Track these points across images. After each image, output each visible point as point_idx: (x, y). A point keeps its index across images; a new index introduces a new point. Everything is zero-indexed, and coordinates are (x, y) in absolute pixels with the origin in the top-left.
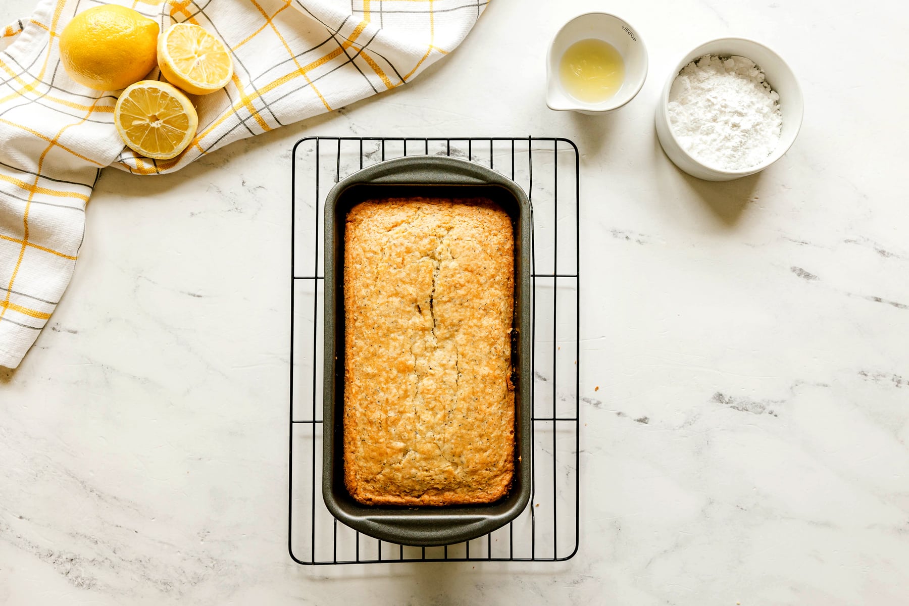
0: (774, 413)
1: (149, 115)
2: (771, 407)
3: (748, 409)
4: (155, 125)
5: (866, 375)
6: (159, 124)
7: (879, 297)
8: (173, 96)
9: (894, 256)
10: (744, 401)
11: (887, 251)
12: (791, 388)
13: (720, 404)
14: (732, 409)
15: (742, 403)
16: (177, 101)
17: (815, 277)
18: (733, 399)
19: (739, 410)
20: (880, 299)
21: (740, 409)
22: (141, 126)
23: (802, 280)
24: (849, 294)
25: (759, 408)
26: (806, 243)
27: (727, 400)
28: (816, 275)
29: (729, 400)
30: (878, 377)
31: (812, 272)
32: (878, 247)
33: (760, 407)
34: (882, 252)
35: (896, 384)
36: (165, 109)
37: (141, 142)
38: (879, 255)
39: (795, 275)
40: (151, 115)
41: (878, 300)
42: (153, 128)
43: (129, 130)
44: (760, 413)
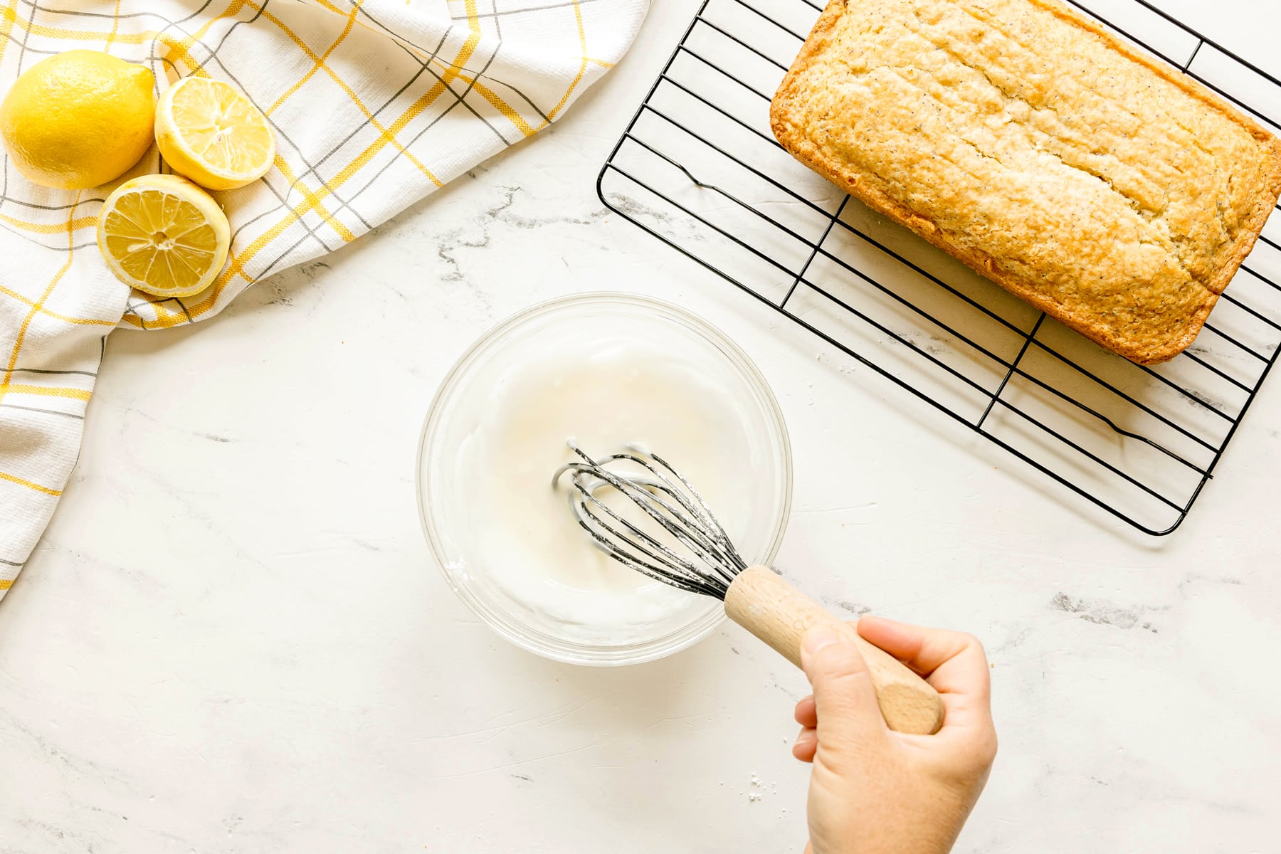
0: (1152, 627)
1: (152, 234)
2: (1147, 617)
3: (1109, 620)
4: (162, 247)
6: (170, 246)
8: (184, 200)
10: (1103, 608)
12: (1180, 586)
13: (1064, 612)
14: (1083, 620)
15: (1100, 611)
16: (193, 207)
18: (1084, 604)
19: (1094, 622)
21: (1097, 620)
22: (144, 251)
25: (1128, 619)
27: (1075, 605)
29: (1079, 605)
33: (1129, 617)
36: (174, 221)
37: (146, 276)
40: (155, 233)
42: (162, 252)
43: (125, 260)
44: (1130, 627)
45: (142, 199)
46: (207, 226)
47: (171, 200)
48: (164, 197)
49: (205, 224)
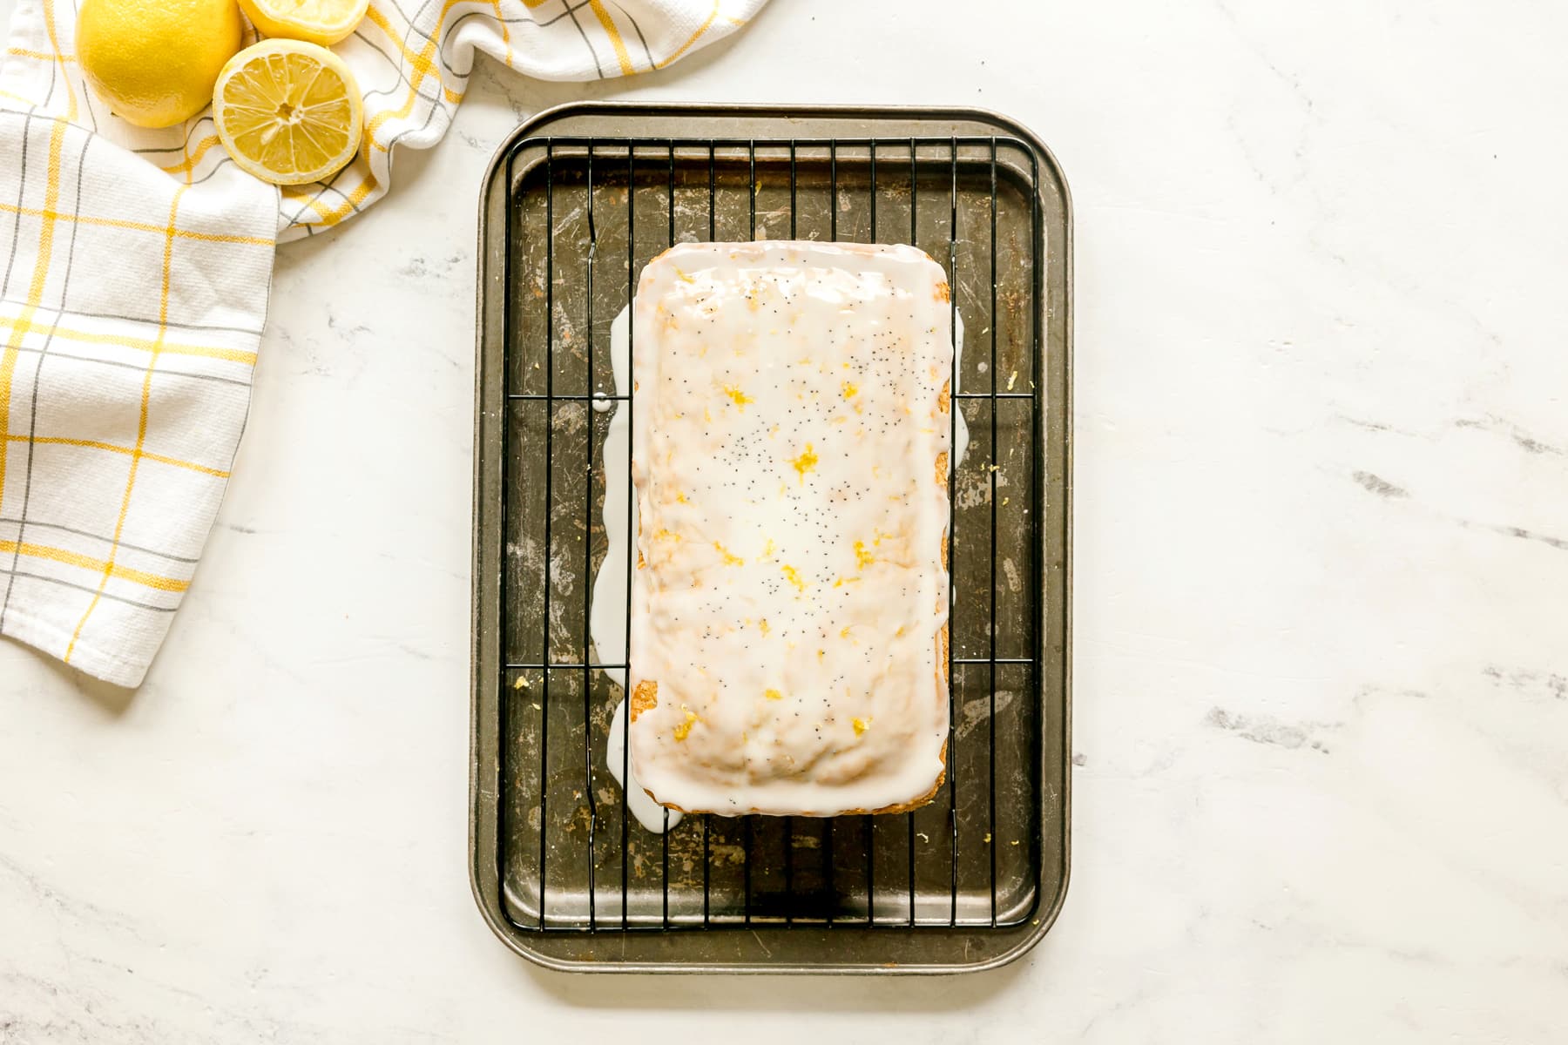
0: (1322, 748)
1: (276, 111)
2: (1317, 736)
3: (1272, 738)
4: (293, 120)
5: (1498, 675)
6: (299, 114)
7: (1522, 527)
9: (1552, 450)
10: (1269, 724)
11: (1538, 440)
12: (1355, 699)
13: (1220, 729)
14: (1242, 739)
15: (1265, 728)
16: (301, 56)
17: (1399, 492)
19: (1255, 741)
20: (1525, 532)
21: (1258, 738)
22: (278, 135)
23: (1375, 497)
24: (1465, 524)
25: (1295, 737)
26: (1382, 428)
27: (1233, 721)
28: (1402, 488)
29: (1237, 722)
30: (1522, 678)
31: (1394, 483)
32: (1520, 434)
33: (1296, 735)
34: (1529, 444)
35: (1557, 692)
36: (291, 83)
37: (294, 165)
38: (1522, 450)
39: (1360, 487)
40: (279, 108)
41: (1520, 533)
42: (295, 127)
43: (265, 158)
44: (1297, 746)
45: (246, 77)
46: (325, 69)
47: (276, 60)
48: (267, 61)
49: (321, 68)
